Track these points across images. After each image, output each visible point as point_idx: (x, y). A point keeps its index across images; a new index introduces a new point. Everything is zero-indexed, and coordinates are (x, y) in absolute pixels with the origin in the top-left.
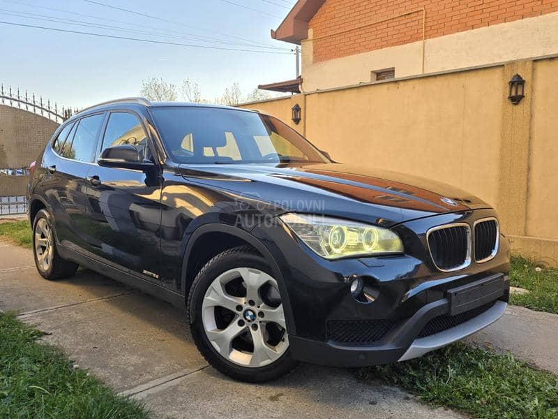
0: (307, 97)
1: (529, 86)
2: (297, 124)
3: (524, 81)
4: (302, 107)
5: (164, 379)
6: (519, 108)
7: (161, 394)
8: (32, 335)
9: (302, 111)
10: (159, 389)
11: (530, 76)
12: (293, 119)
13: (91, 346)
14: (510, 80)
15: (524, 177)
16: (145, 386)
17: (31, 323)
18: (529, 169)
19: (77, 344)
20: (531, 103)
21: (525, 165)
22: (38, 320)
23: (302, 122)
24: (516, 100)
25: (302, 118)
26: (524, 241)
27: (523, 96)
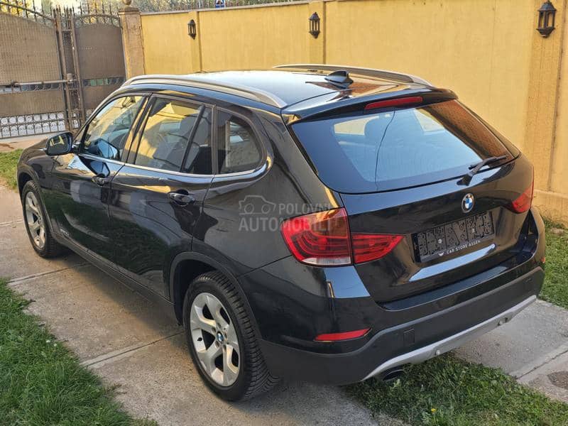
0: (327, 4)
1: (561, 16)
2: (316, 37)
3: (555, 10)
4: (321, 16)
5: (121, 351)
6: (548, 42)
7: (116, 363)
8: (20, 305)
9: (321, 21)
10: (115, 359)
11: (562, 4)
12: (310, 32)
13: (68, 316)
14: (538, 9)
15: (551, 125)
16: (105, 357)
17: (20, 291)
18: (557, 115)
19: (57, 314)
20: (563, 38)
21: (552, 109)
22: (26, 288)
23: (321, 36)
24: (546, 32)
25: (321, 30)
26: (545, 197)
27: (553, 29)
